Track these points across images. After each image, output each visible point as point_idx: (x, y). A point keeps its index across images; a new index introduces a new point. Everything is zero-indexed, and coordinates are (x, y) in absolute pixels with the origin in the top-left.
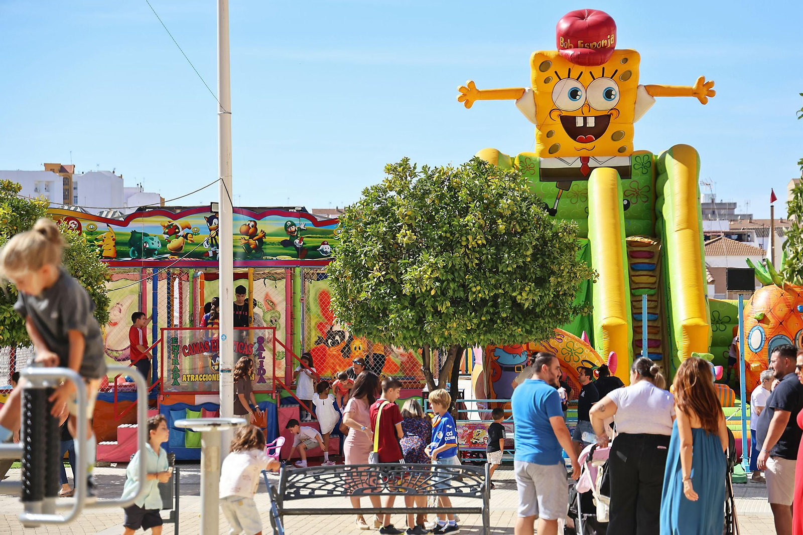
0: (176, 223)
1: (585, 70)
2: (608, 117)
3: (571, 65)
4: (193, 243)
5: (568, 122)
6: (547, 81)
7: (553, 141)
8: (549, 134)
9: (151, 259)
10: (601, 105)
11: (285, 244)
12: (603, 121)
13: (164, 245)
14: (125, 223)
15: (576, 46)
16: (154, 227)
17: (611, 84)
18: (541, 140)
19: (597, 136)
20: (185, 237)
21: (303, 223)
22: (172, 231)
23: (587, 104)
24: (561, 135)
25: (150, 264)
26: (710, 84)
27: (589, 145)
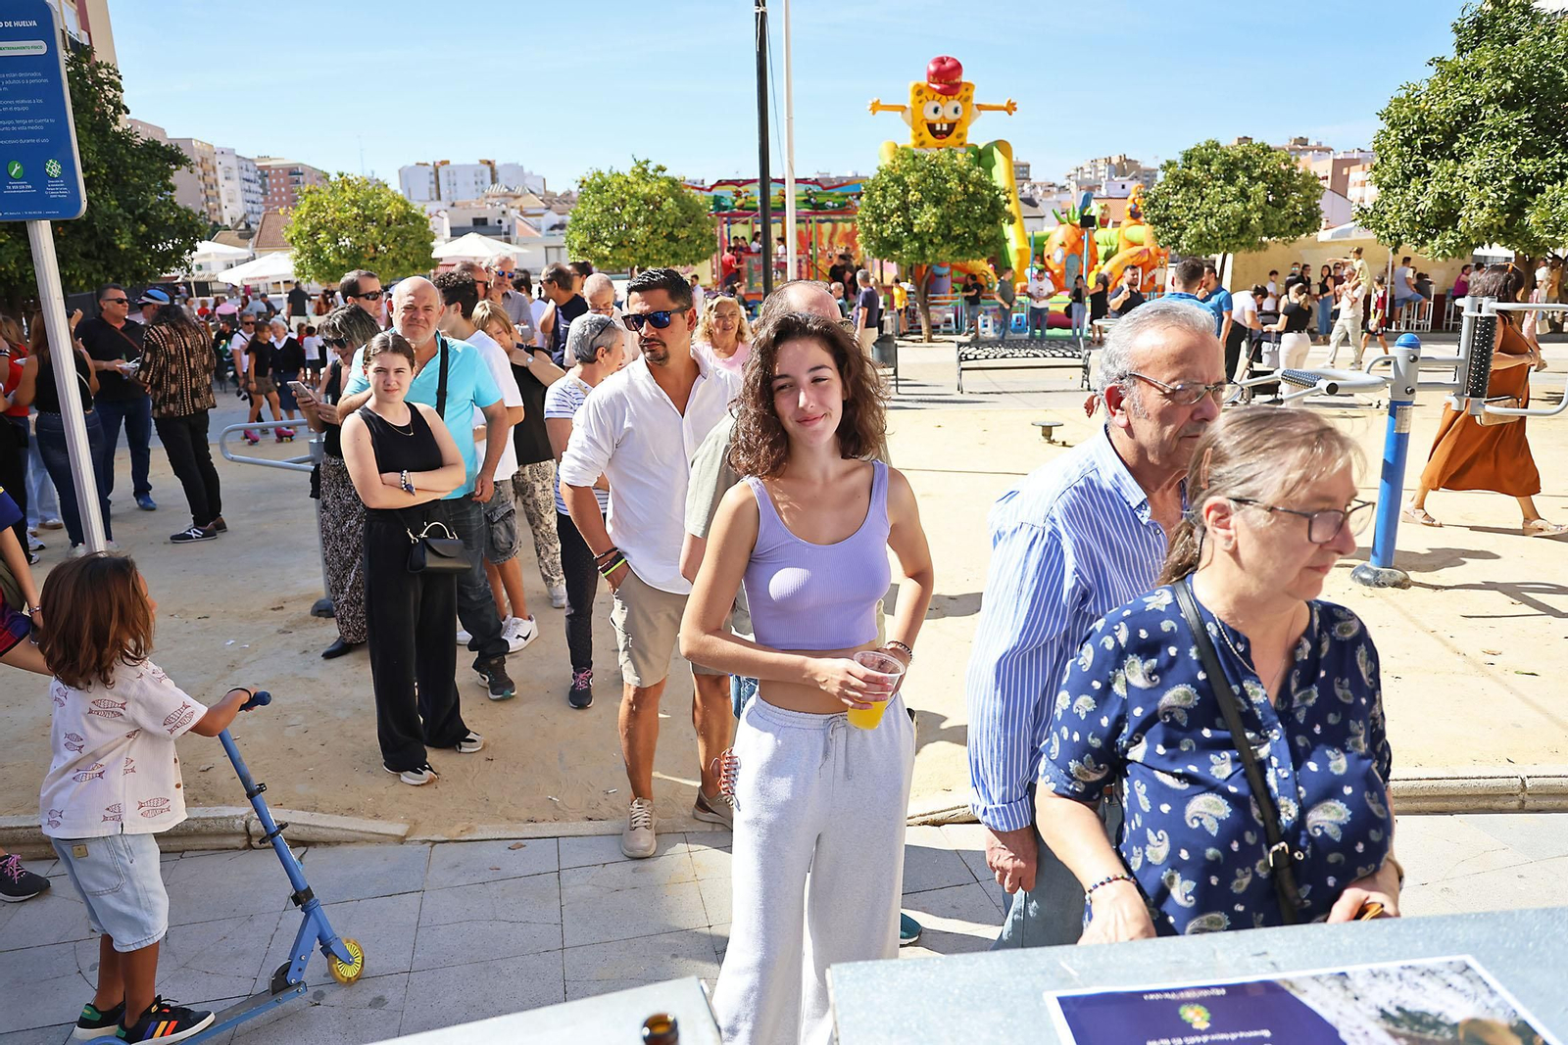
0: (740, 189)
1: (944, 97)
2: (954, 124)
3: (935, 93)
4: (751, 202)
5: (931, 127)
6: (920, 102)
7: (922, 138)
8: (920, 135)
9: (726, 212)
10: (951, 117)
11: (805, 201)
12: (952, 126)
13: (733, 203)
14: (710, 190)
15: (940, 83)
16: (727, 193)
17: (958, 104)
18: (915, 138)
19: (948, 135)
20: (746, 198)
21: (816, 189)
22: (738, 194)
23: (944, 117)
24: (927, 135)
25: (725, 215)
26: (1014, 104)
27: (943, 141)
